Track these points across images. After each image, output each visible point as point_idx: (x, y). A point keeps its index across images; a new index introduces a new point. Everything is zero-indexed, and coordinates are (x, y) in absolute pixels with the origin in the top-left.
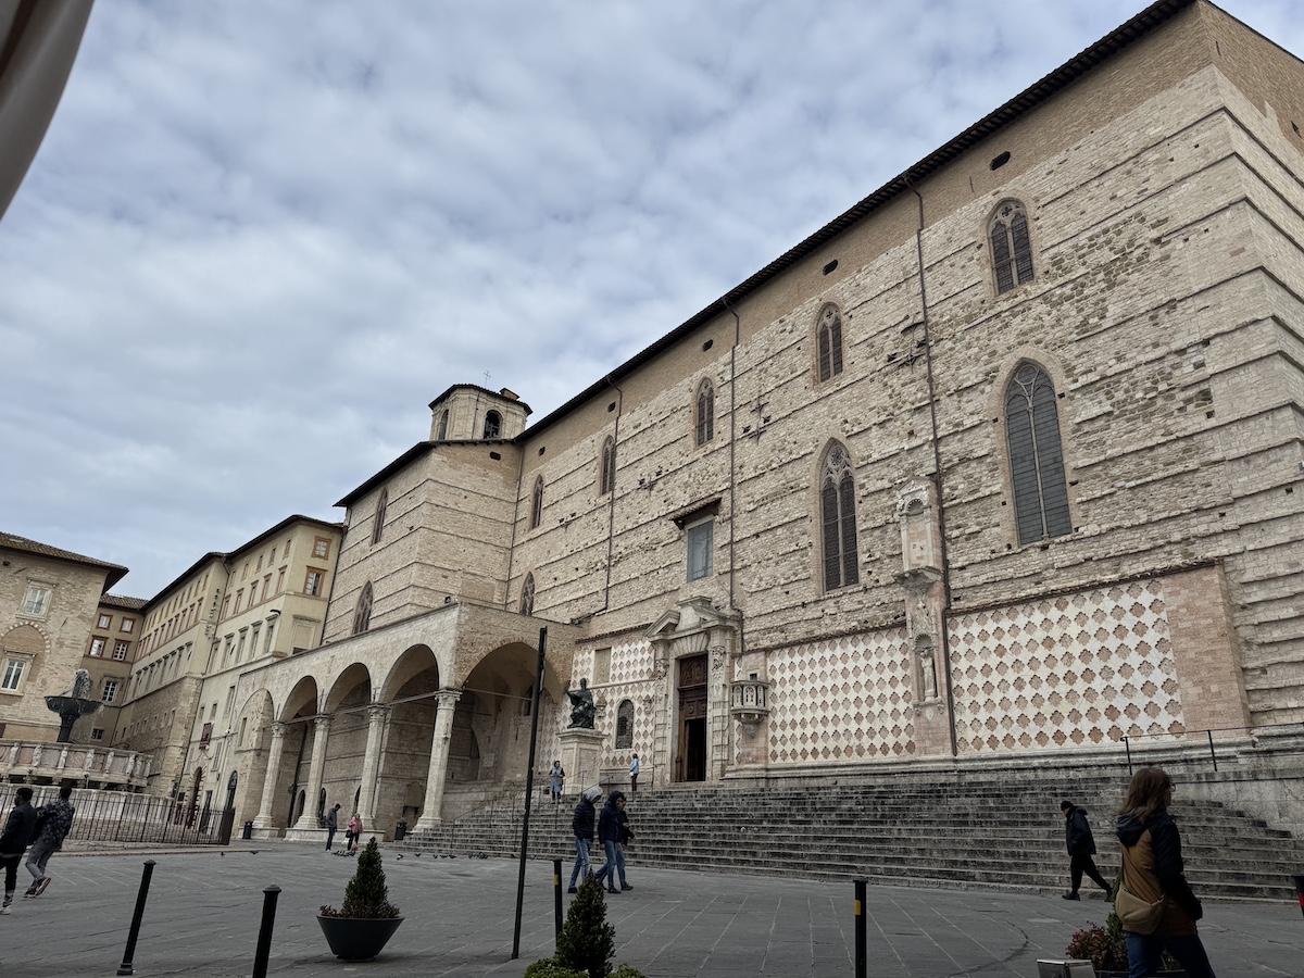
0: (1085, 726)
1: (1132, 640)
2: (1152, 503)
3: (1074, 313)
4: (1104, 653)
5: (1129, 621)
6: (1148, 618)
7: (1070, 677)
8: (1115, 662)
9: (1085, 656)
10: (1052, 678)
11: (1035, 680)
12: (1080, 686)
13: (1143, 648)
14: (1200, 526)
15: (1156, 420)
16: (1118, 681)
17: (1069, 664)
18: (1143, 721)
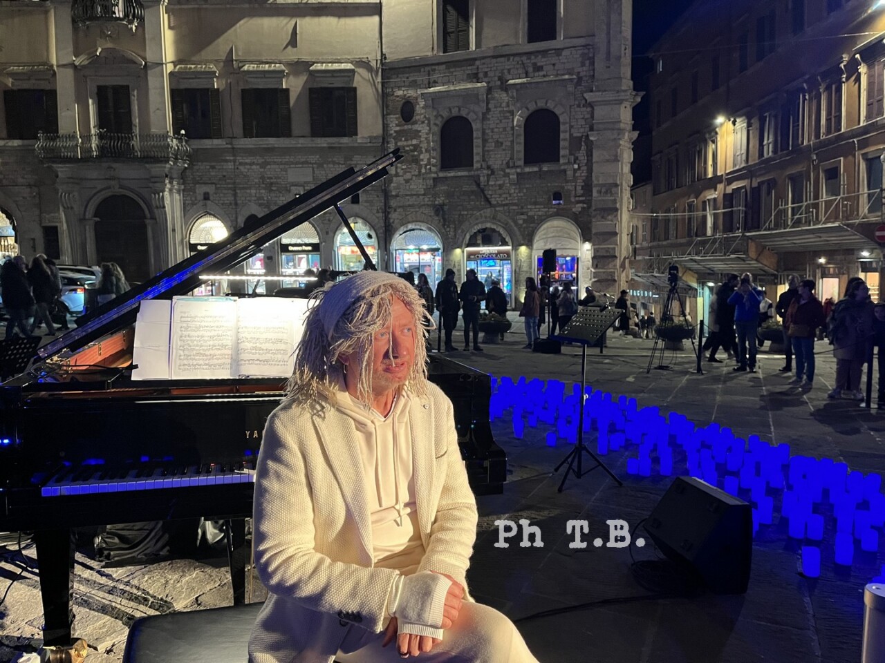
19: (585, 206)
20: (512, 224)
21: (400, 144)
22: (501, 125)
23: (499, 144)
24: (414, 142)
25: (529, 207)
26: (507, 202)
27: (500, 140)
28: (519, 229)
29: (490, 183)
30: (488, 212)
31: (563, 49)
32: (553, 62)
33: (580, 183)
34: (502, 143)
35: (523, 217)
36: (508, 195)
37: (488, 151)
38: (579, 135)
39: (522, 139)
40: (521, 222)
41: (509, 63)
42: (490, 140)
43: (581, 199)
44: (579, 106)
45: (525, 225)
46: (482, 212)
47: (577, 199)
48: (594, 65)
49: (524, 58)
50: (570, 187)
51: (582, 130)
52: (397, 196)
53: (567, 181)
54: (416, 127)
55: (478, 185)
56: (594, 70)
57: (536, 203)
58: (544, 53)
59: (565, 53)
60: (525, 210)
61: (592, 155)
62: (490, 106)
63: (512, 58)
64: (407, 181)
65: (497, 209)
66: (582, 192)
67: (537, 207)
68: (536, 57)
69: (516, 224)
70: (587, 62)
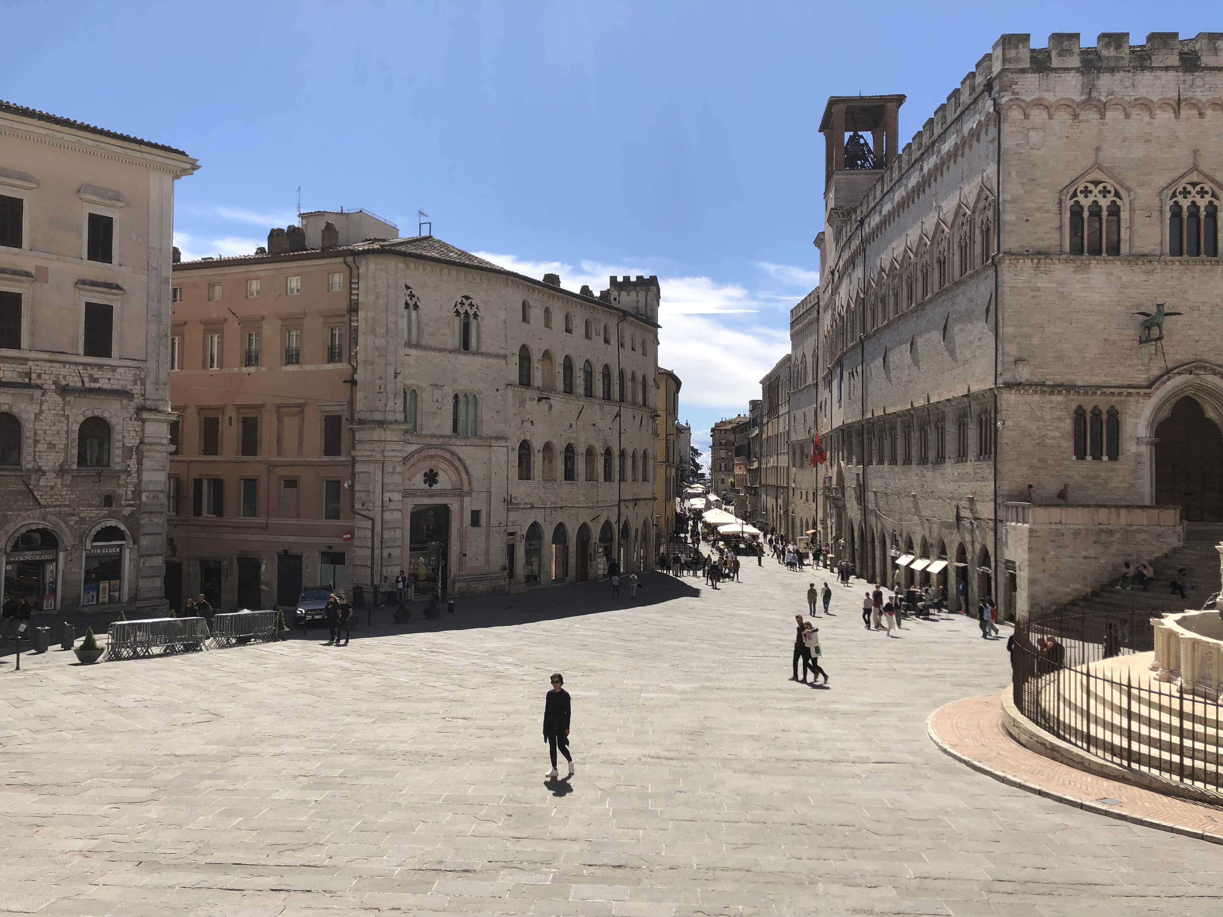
19: (134, 509)
20: (63, 525)
22: (54, 428)
23: (51, 446)
25: (81, 508)
26: (59, 503)
27: (53, 442)
28: (70, 531)
29: (41, 484)
30: (37, 513)
31: (118, 367)
32: (108, 377)
33: (131, 488)
35: (74, 518)
36: (59, 497)
37: (40, 452)
38: (132, 445)
39: (76, 444)
40: (72, 523)
41: (65, 370)
42: (42, 441)
43: (131, 502)
44: (131, 419)
45: (76, 526)
46: (30, 512)
47: (127, 502)
48: (145, 386)
49: (80, 368)
50: (121, 492)
51: (133, 441)
53: (119, 486)
55: (27, 485)
56: (145, 390)
57: (88, 505)
58: (100, 367)
59: (120, 370)
60: (75, 512)
61: (142, 464)
62: (43, 408)
63: (67, 366)
65: (47, 510)
66: (132, 496)
67: (90, 509)
68: (92, 369)
70: (139, 383)
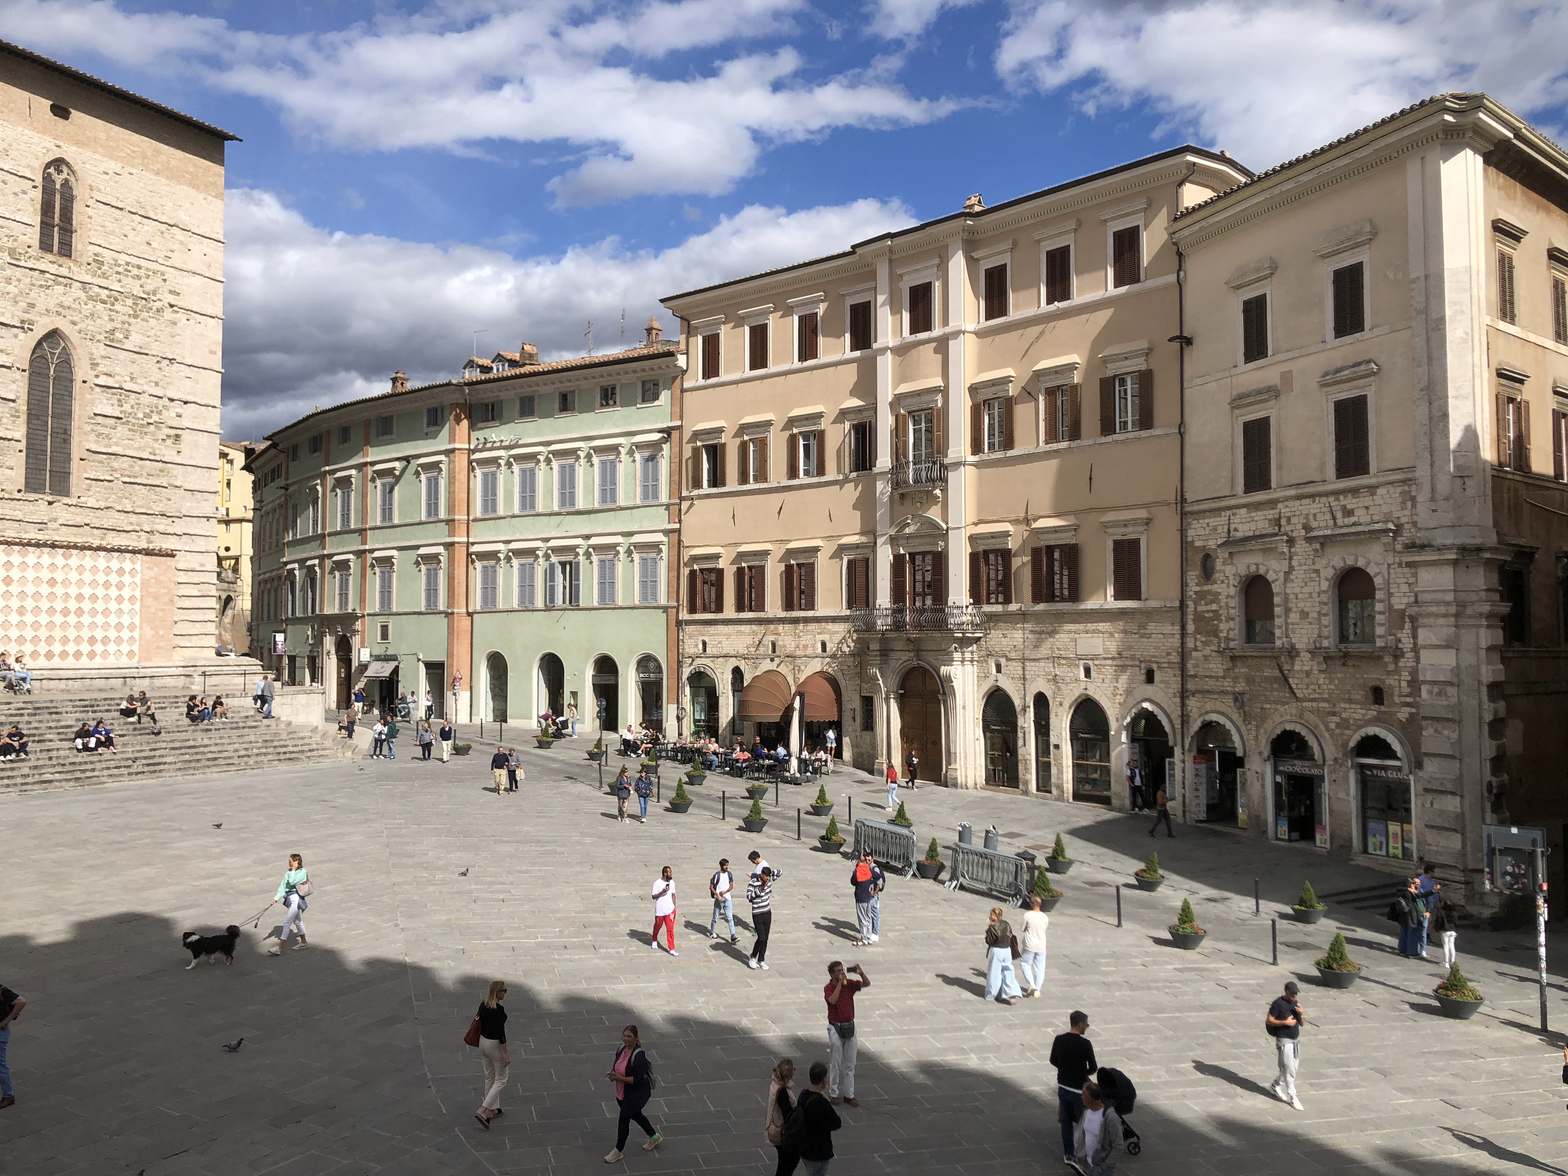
0: (71, 648)
1: (113, 592)
2: (135, 498)
3: (106, 318)
4: (94, 598)
5: (114, 578)
6: (126, 579)
7: (66, 612)
8: (100, 606)
9: (80, 597)
10: (51, 611)
11: (37, 610)
12: (72, 619)
13: (120, 599)
14: (162, 525)
15: (148, 439)
16: (100, 619)
17: (65, 601)
18: (112, 648)
20: (1322, 727)
21: (1199, 609)
22: (1306, 590)
24: (1214, 607)
25: (1342, 705)
26: (1316, 696)
27: (1306, 610)
29: (1295, 668)
30: (1292, 709)
32: (1366, 504)
34: (1308, 614)
35: (1335, 719)
36: (1316, 687)
37: (1293, 624)
41: (1315, 506)
42: (1294, 609)
45: (1338, 731)
46: (1286, 707)
47: (1402, 699)
49: (1333, 499)
52: (1195, 676)
54: (1215, 588)
55: (1281, 671)
57: (1350, 701)
58: (1356, 492)
59: (1378, 492)
60: (1337, 710)
61: (1418, 637)
62: (1294, 563)
63: (1317, 499)
64: (1206, 657)
65: (1305, 704)
66: (1407, 690)
67: (1354, 706)
68: (1346, 499)
69: (1328, 729)
